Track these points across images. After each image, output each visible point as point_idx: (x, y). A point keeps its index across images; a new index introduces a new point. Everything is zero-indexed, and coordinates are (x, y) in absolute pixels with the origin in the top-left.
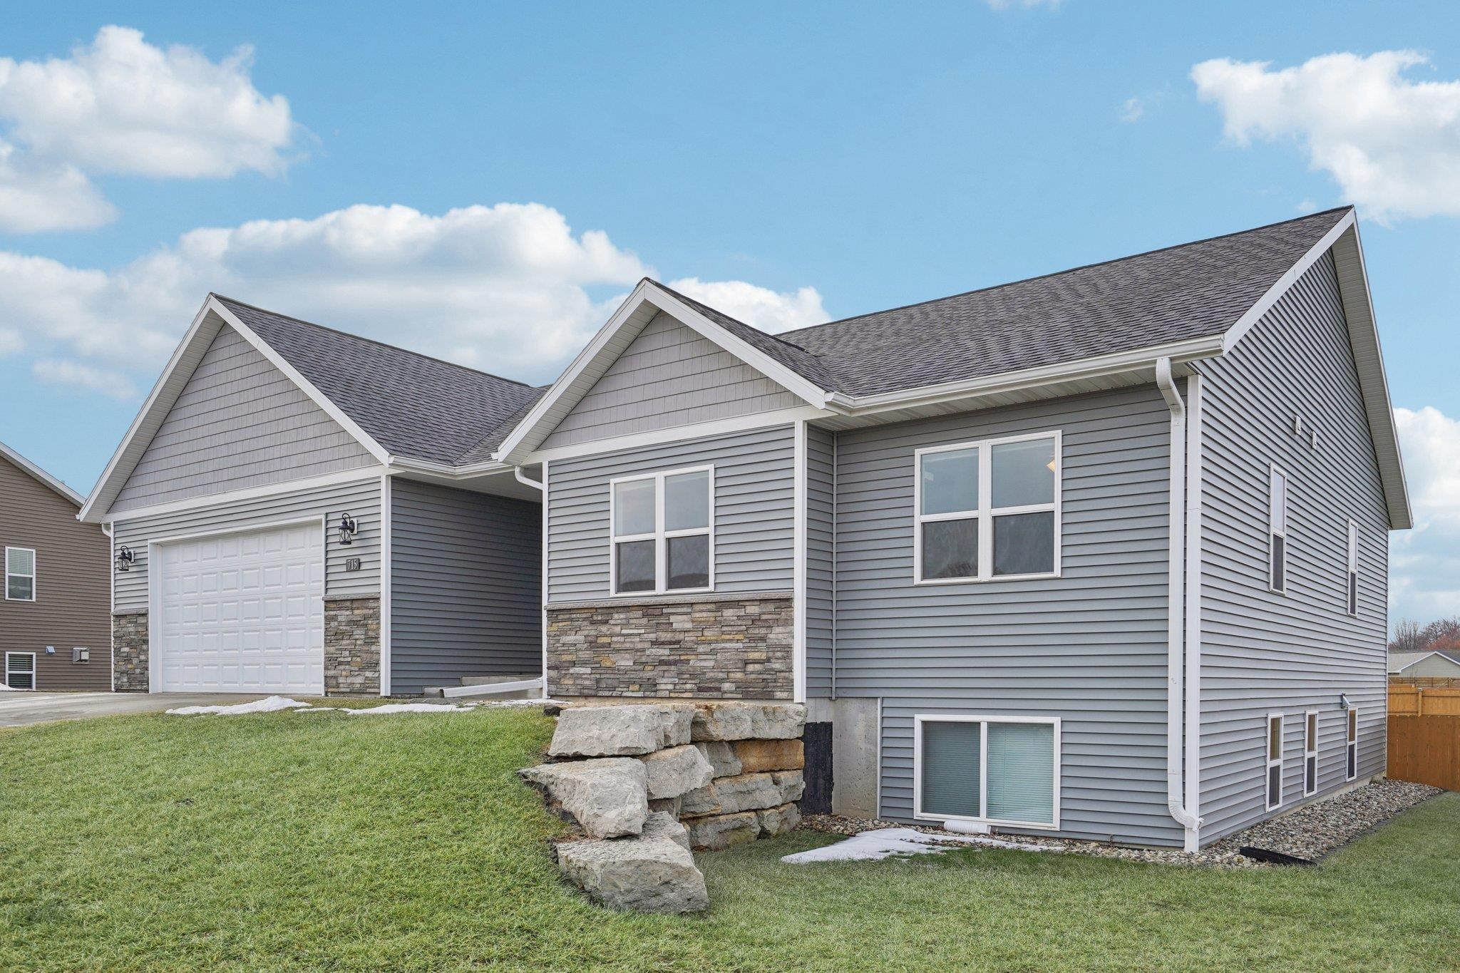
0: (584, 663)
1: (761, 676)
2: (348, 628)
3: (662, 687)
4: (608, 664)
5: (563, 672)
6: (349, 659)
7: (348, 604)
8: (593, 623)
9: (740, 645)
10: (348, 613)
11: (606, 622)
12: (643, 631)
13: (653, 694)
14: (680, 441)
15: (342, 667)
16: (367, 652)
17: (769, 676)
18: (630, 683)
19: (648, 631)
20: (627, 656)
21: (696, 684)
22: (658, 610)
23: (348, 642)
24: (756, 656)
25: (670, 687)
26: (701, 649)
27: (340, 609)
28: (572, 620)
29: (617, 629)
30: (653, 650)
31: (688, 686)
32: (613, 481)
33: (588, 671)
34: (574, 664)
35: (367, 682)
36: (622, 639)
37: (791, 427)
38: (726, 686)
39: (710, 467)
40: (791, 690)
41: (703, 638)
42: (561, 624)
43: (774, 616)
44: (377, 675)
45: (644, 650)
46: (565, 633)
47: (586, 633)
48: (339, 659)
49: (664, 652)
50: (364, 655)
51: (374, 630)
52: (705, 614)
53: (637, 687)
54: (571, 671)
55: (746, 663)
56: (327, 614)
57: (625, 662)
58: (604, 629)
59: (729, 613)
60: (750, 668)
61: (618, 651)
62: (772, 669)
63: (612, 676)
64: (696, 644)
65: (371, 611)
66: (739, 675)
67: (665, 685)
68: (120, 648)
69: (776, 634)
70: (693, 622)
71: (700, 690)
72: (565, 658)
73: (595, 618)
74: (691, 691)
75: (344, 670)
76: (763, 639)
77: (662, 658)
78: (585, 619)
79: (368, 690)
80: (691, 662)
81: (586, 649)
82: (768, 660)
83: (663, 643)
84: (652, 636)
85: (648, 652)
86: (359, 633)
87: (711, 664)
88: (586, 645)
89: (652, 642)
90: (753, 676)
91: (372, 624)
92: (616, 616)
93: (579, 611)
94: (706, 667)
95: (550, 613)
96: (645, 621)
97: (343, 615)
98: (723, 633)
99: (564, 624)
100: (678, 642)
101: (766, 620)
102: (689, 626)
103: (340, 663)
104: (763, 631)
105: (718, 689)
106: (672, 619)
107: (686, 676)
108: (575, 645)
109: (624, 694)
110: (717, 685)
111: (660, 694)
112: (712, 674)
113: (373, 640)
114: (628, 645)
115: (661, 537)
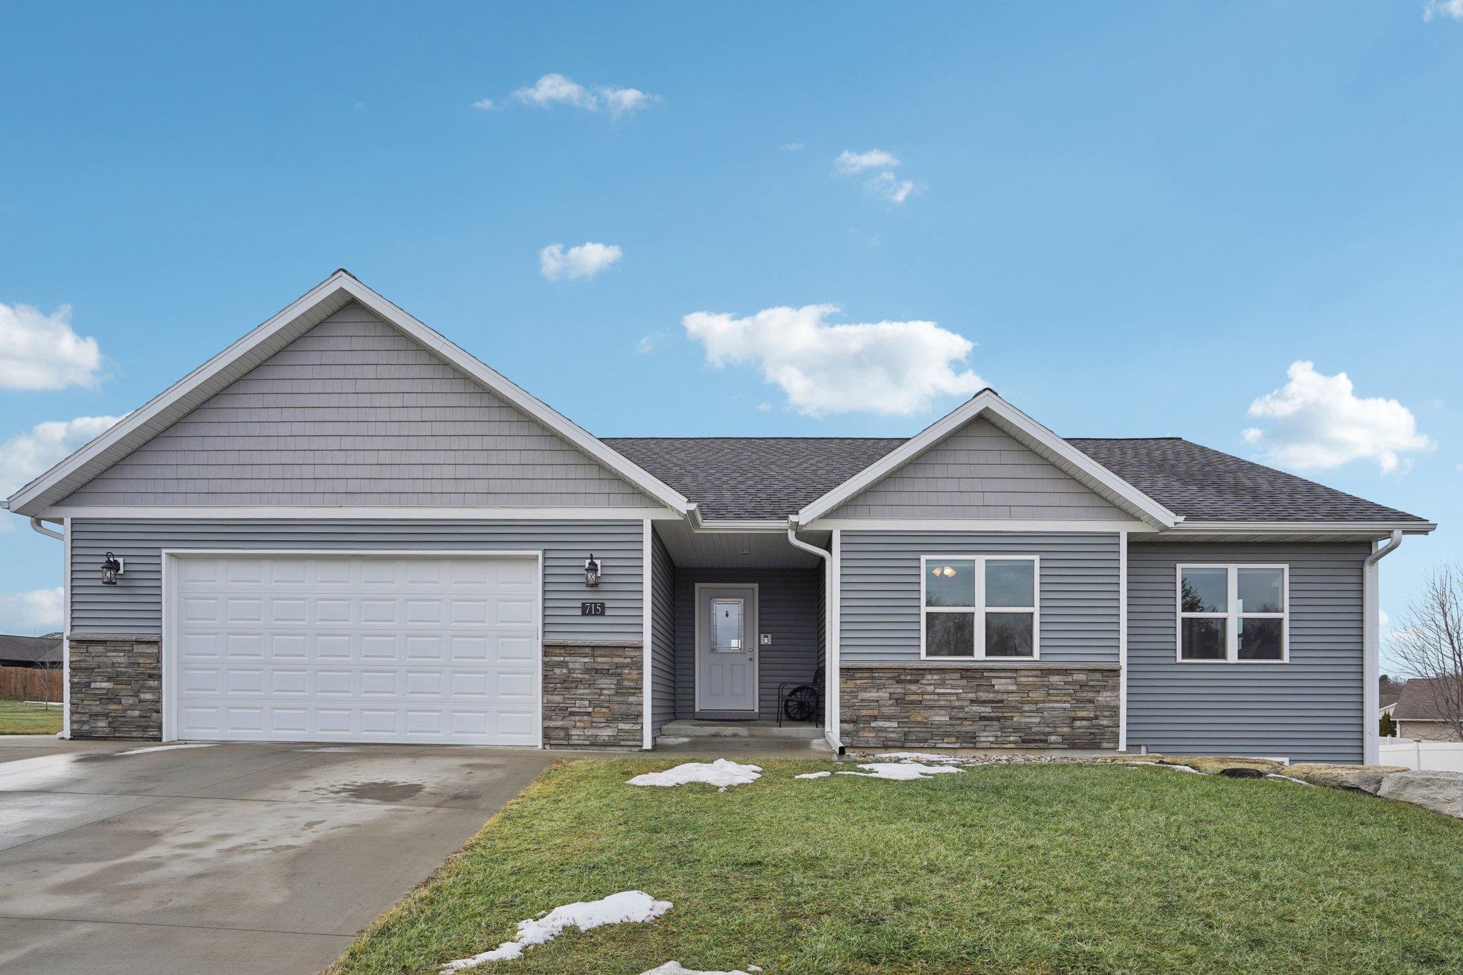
0: (888, 718)
1: (1089, 731)
2: (587, 677)
3: (983, 739)
4: (919, 719)
5: (862, 725)
6: (590, 710)
7: (587, 650)
8: (899, 682)
9: (1068, 705)
10: (586, 660)
11: (916, 682)
12: (961, 691)
13: (971, 745)
14: (1001, 532)
15: (577, 718)
16: (620, 703)
17: (1096, 731)
18: (944, 736)
19: (967, 691)
20: (942, 712)
21: (1020, 737)
22: (979, 674)
23: (587, 691)
24: (1084, 714)
25: (991, 739)
26: (1026, 707)
27: (570, 655)
28: (873, 678)
29: (930, 689)
30: (974, 708)
31: (1012, 738)
32: (924, 558)
33: (895, 725)
34: (875, 718)
35: (621, 734)
36: (936, 697)
37: (1117, 535)
38: (1053, 738)
39: (1036, 558)
40: (1118, 742)
41: (1028, 699)
42: (859, 682)
43: (1101, 683)
44: (639, 727)
45: (962, 707)
46: (865, 690)
47: (891, 690)
48: (570, 710)
49: (986, 710)
50: (616, 706)
51: (632, 680)
52: (1031, 679)
53: (954, 739)
54: (873, 724)
55: (1074, 719)
56: (547, 659)
57: (941, 718)
58: (913, 688)
59: (1055, 679)
60: (1078, 723)
61: (931, 707)
62: (1102, 725)
63: (924, 730)
64: (1021, 703)
65: (629, 660)
66: (1066, 730)
67: (986, 737)
68: (90, 683)
69: (1104, 697)
70: (1018, 685)
71: (1024, 741)
72: (864, 712)
73: (903, 677)
74: (1015, 742)
75: (579, 721)
76: (1091, 701)
77: (984, 715)
78: (889, 678)
79: (623, 743)
80: (1015, 719)
81: (892, 705)
82: (1096, 718)
83: (984, 702)
84: (972, 696)
85: (967, 710)
86: (607, 684)
87: (1037, 720)
88: (891, 702)
89: (971, 700)
90: (1082, 730)
91: (630, 674)
92: (929, 677)
93: (883, 671)
94: (1031, 723)
95: (843, 671)
96: (964, 682)
97: (578, 662)
98: (1049, 695)
99: (862, 681)
100: (1002, 701)
101: (1093, 686)
102: (1014, 688)
103: (572, 714)
104: (1090, 695)
105: (1046, 741)
106: (994, 681)
107: (1009, 730)
108: (878, 701)
109: (939, 745)
110: (1042, 737)
111: (979, 745)
112: (1038, 729)
113: (633, 691)
114: (943, 703)
115: (980, 611)
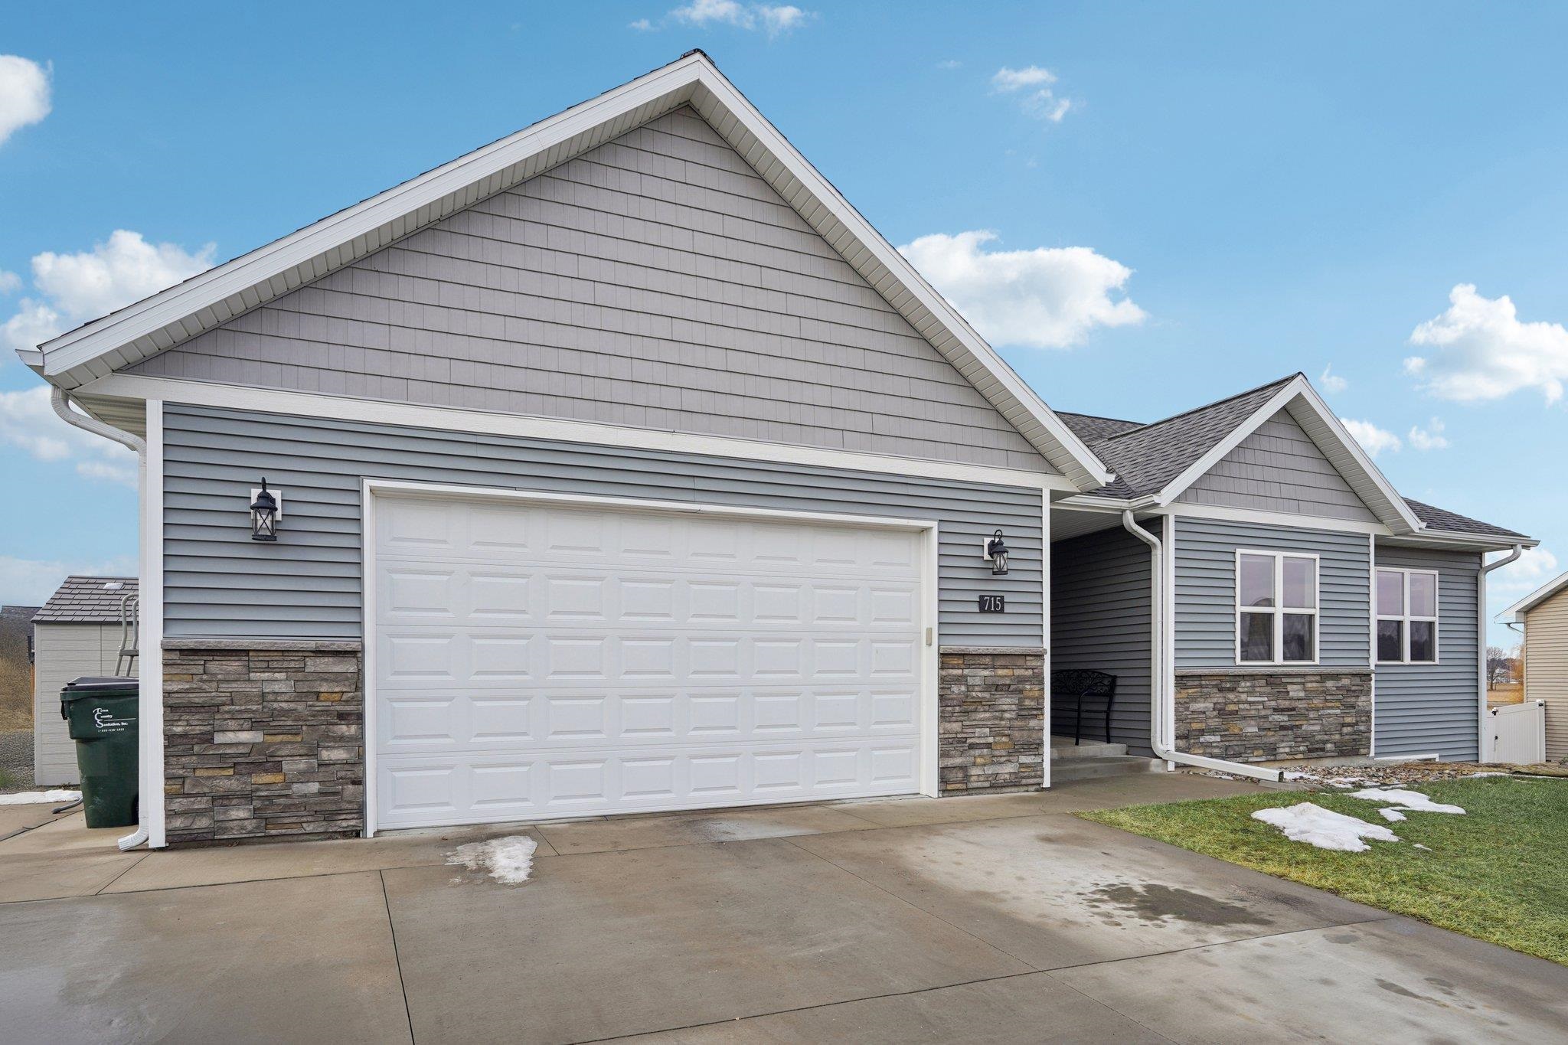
0: (1213, 732)
1: (1352, 737)
2: (987, 695)
3: (1282, 750)
4: (1236, 731)
5: (1192, 741)
6: (991, 740)
7: (987, 660)
8: (1221, 690)
9: (1338, 711)
10: (986, 673)
11: (1232, 690)
12: (1266, 699)
13: (1272, 758)
14: (1292, 527)
15: (977, 752)
16: (1021, 729)
17: (1357, 737)
18: (1256, 748)
19: (1271, 698)
20: (1253, 722)
21: (1307, 746)
22: (1279, 679)
23: (987, 715)
24: (1348, 720)
25: (1287, 750)
26: (1312, 715)
27: (969, 666)
28: (1201, 686)
29: (1244, 697)
30: (1275, 717)
31: (1301, 748)
32: (1239, 551)
33: (1218, 738)
34: (1202, 732)
35: (1022, 770)
36: (1247, 706)
37: (1367, 537)
38: (1329, 746)
39: (1317, 556)
40: (1369, 748)
41: (1313, 706)
42: (1190, 691)
43: (1360, 688)
44: (1040, 761)
45: (1266, 717)
46: (1194, 700)
47: (1215, 700)
48: (969, 741)
49: (1283, 718)
50: (1017, 734)
51: (1032, 699)
52: (1314, 685)
53: (1261, 752)
54: (1202, 740)
55: (1344, 725)
56: (944, 673)
57: (1252, 729)
58: (1231, 696)
59: (1330, 684)
60: (1345, 730)
61: (1244, 718)
62: (1361, 731)
63: (1239, 743)
64: (1307, 710)
65: (1030, 672)
66: (1337, 737)
67: (1284, 749)
68: (211, 734)
69: (1361, 702)
70: (1305, 691)
71: (1310, 751)
72: (1195, 726)
73: (1224, 685)
74: (1302, 753)
75: (980, 756)
76: (1353, 707)
77: (1282, 724)
78: (1214, 686)
79: (1024, 781)
80: (1304, 728)
81: (1215, 717)
82: (1357, 724)
83: (1283, 710)
84: (1273, 703)
85: (1270, 719)
86: (1007, 702)
87: (1317, 728)
88: (1215, 713)
89: (1274, 709)
90: (1348, 737)
91: (1031, 690)
92: (1243, 684)
93: (1210, 678)
94: (1315, 731)
95: (1178, 678)
96: (1268, 689)
97: (978, 676)
98: (1326, 700)
99: (1193, 690)
100: (1294, 709)
101: (1355, 691)
102: (1302, 694)
103: (972, 747)
104: (1353, 700)
105: (1323, 750)
106: (1290, 688)
107: (1300, 739)
108: (1204, 713)
109: (1250, 760)
110: (1321, 746)
111: (1279, 757)
112: (1320, 737)
113: (1035, 713)
114: (1253, 712)
115: (1279, 611)
